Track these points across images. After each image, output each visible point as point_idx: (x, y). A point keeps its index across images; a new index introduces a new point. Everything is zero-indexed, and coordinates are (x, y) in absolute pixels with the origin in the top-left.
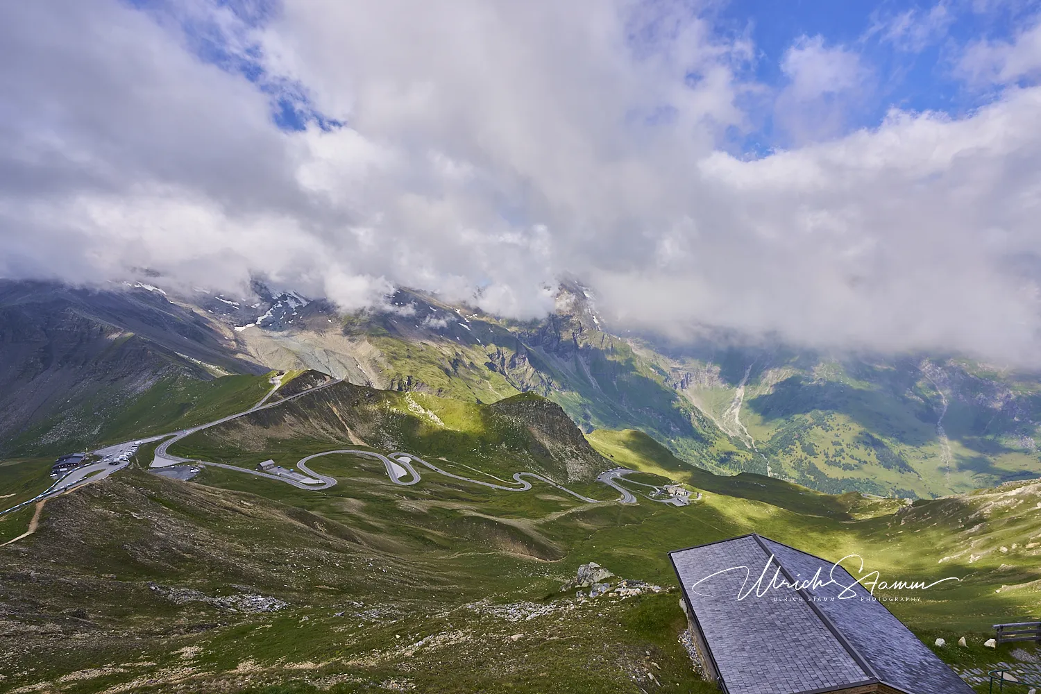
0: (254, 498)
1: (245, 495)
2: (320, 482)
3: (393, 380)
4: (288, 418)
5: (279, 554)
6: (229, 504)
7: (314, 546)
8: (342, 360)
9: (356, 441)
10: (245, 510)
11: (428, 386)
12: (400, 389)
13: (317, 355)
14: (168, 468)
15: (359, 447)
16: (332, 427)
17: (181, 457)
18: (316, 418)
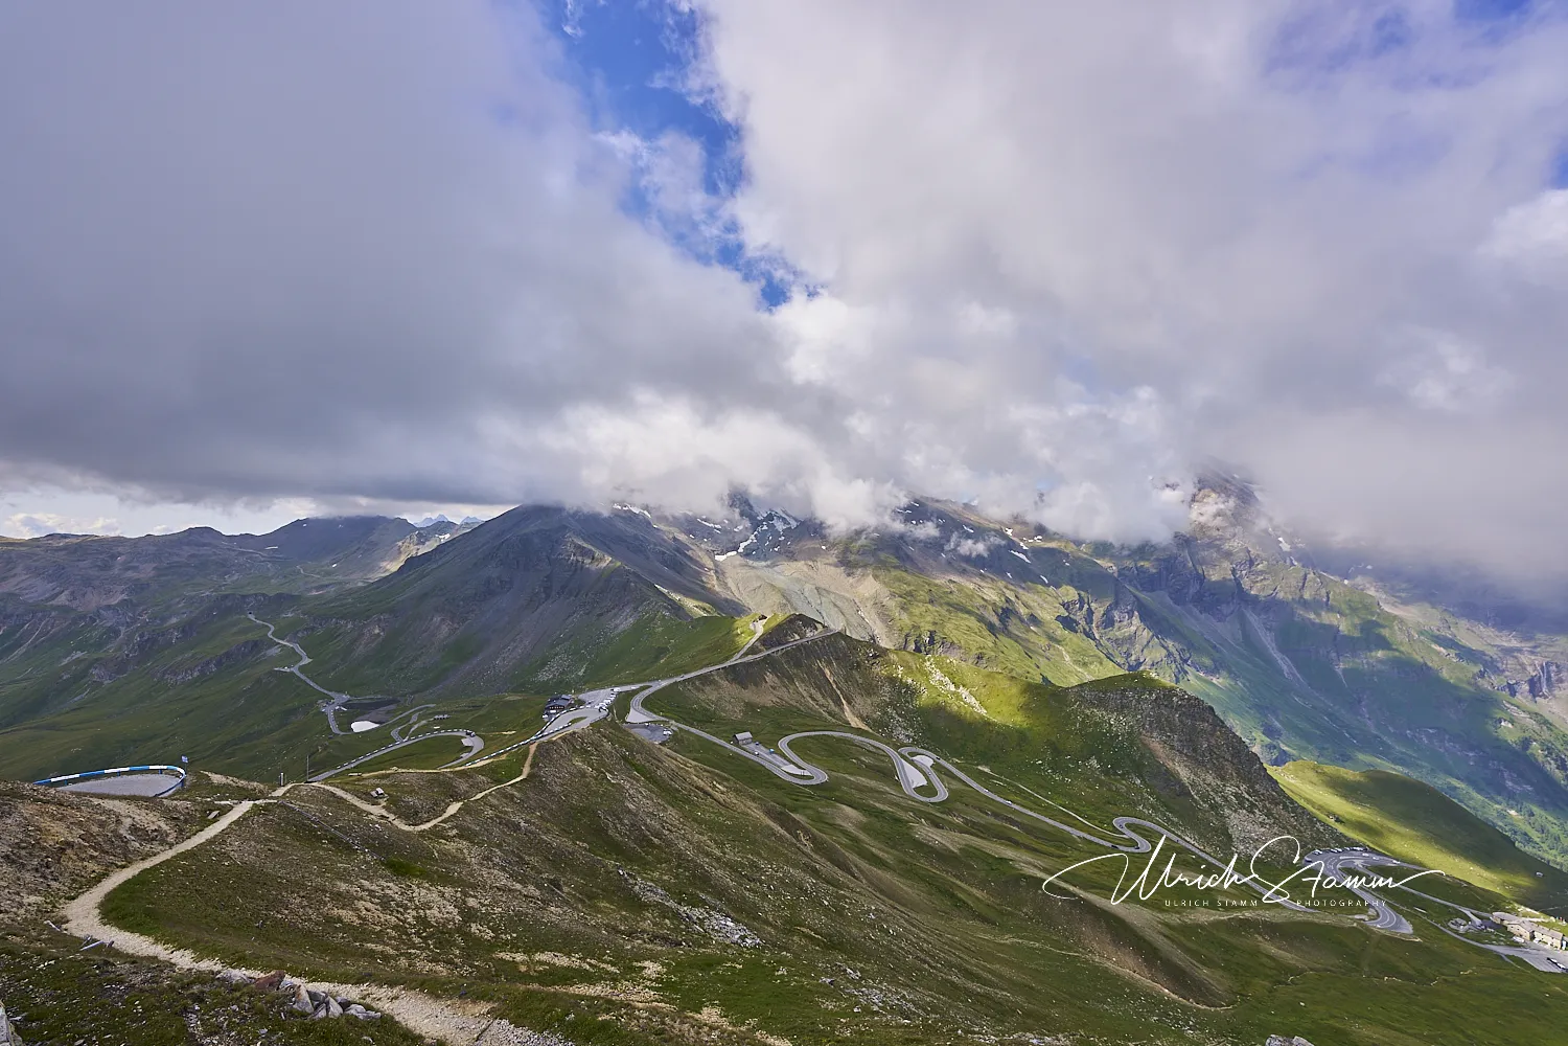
0: (727, 780)
1: (717, 775)
2: (807, 773)
3: (907, 636)
4: (770, 677)
5: (754, 865)
6: (701, 783)
7: (795, 866)
8: (838, 603)
9: (855, 722)
10: (717, 795)
11: (960, 648)
12: (918, 650)
13: (807, 594)
14: (642, 725)
15: (859, 731)
16: (824, 697)
17: (655, 713)
18: (803, 681)
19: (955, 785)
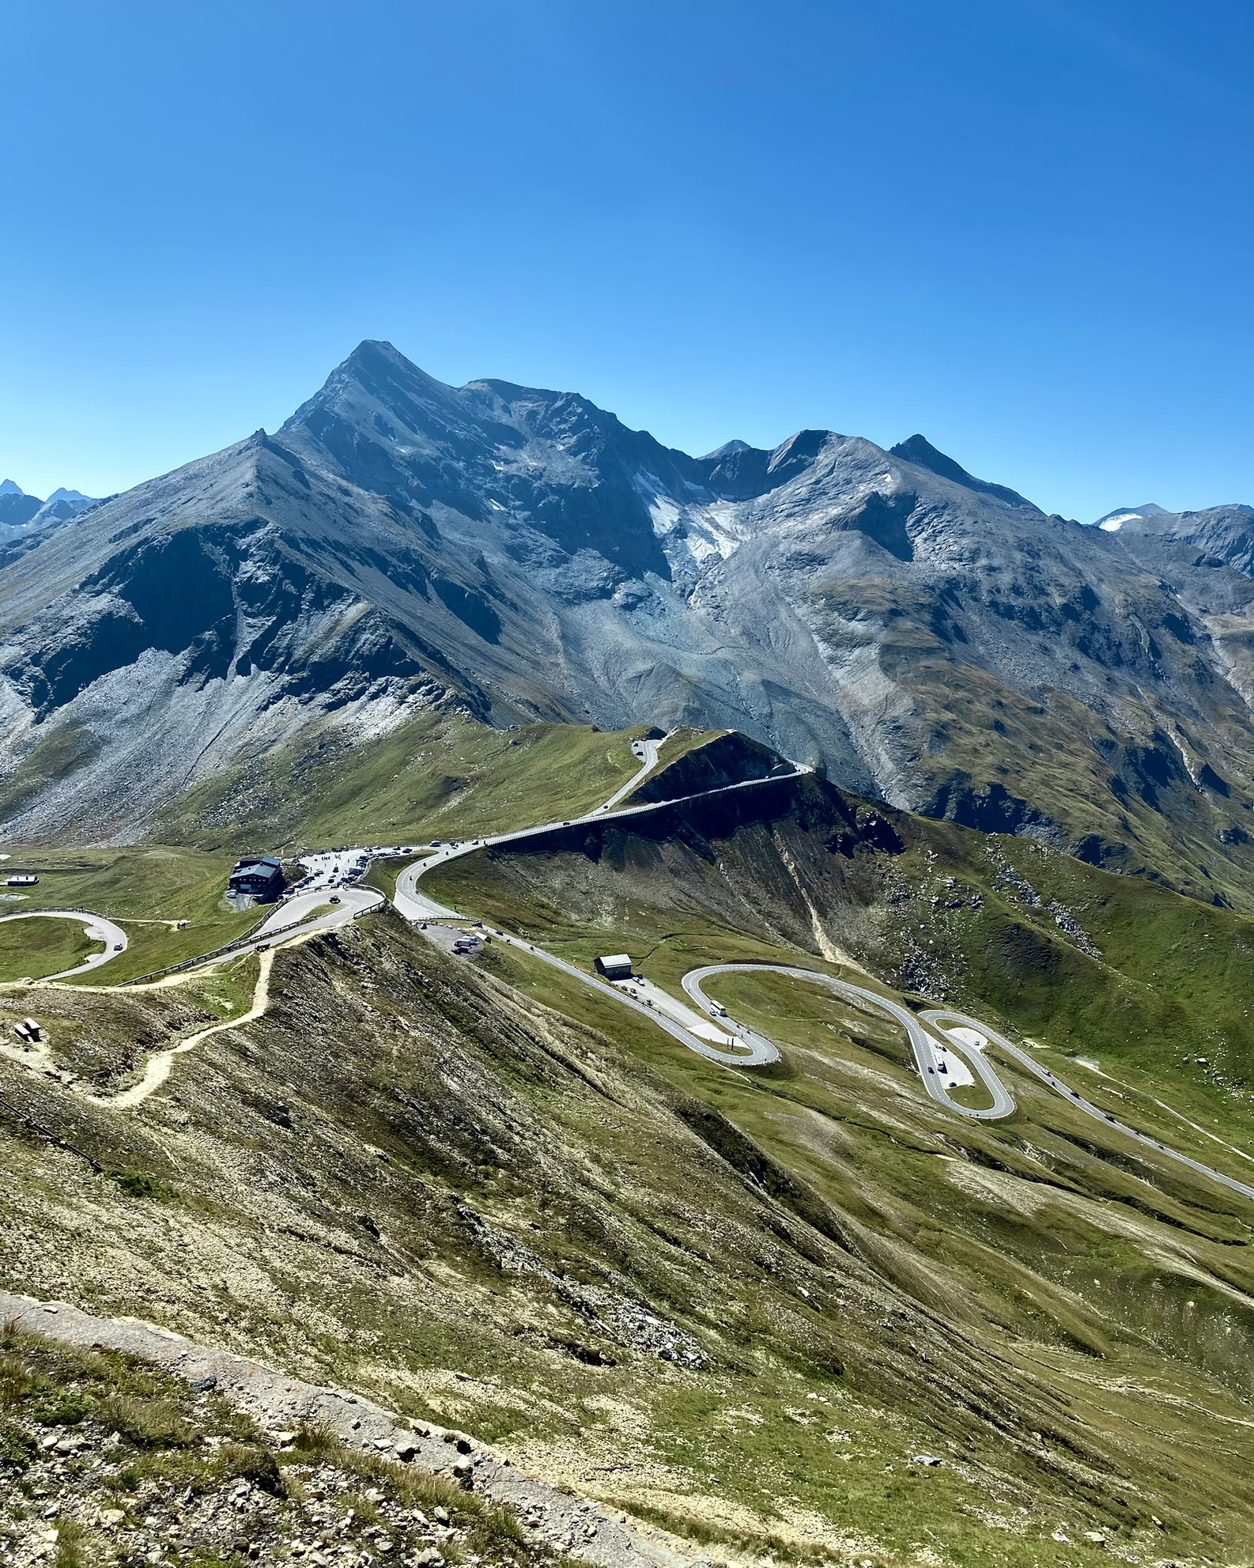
2: (739, 1042)
4: (669, 852)
9: (833, 952)
16: (772, 899)
17: (444, 903)
18: (732, 863)
19: (1029, 1090)
